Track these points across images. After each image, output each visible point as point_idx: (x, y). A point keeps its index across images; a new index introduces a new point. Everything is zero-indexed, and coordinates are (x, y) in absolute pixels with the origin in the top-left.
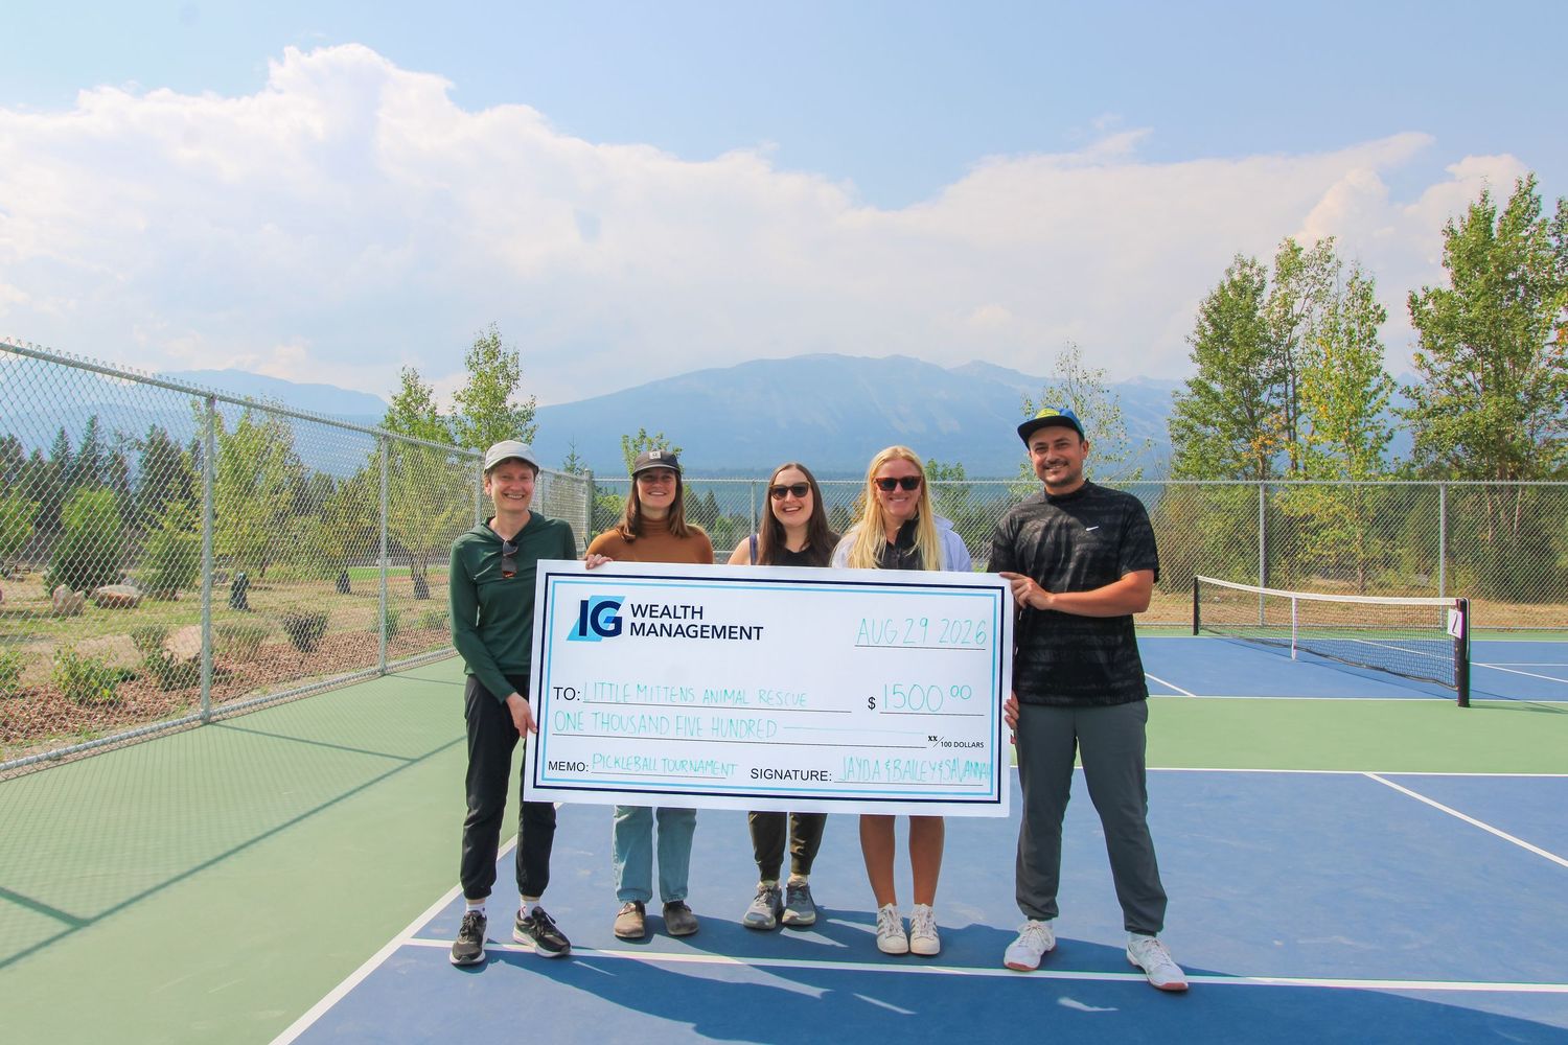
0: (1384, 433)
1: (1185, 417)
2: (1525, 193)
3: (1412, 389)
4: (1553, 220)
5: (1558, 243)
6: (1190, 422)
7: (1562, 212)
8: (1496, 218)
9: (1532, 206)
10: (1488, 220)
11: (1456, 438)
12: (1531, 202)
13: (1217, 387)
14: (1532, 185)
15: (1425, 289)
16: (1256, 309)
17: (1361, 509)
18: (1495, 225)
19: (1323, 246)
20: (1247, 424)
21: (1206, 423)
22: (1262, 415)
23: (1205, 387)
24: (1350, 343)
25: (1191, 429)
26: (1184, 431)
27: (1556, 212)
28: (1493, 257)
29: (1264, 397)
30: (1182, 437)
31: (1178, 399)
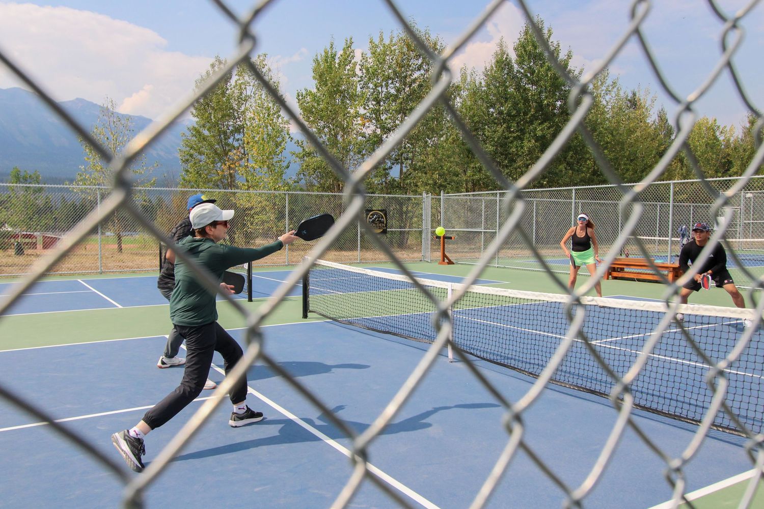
0: (285, 164)
1: (188, 149)
2: (349, 47)
3: (300, 142)
4: (359, 62)
5: (361, 75)
6: (192, 151)
7: (363, 59)
8: (337, 57)
9: (352, 54)
10: (333, 57)
11: (314, 169)
12: (351, 52)
13: (206, 133)
14: (351, 43)
15: (306, 90)
16: (227, 89)
17: (275, 204)
18: (337, 61)
19: (261, 58)
20: (222, 154)
21: (200, 153)
22: (230, 150)
23: (198, 132)
24: (269, 115)
25: (191, 156)
26: (188, 157)
27: (361, 58)
28: (329, 78)
29: (230, 141)
30: (187, 160)
31: (184, 138)
